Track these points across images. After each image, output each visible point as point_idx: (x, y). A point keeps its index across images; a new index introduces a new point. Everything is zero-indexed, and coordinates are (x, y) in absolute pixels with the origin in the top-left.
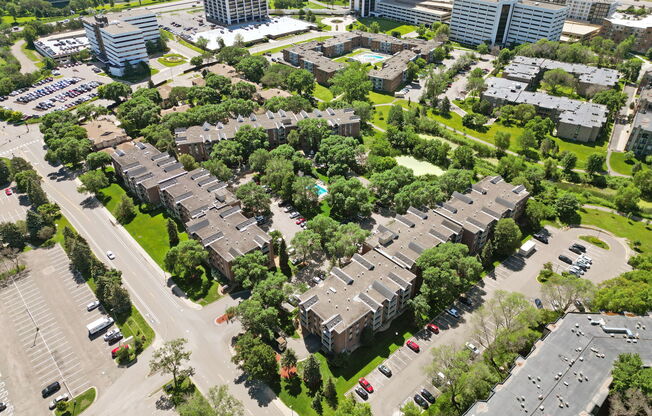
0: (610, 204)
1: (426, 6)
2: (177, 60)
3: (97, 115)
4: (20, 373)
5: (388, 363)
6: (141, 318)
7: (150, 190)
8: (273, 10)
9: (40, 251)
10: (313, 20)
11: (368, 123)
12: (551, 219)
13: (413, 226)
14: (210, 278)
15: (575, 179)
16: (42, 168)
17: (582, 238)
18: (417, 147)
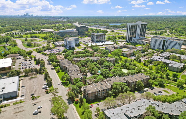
0: (175, 85)
1: (145, 40)
2: (81, 47)
3: (60, 55)
4: (28, 92)
5: (99, 103)
6: (53, 87)
7: (64, 67)
8: (107, 40)
9: (40, 75)
10: (116, 42)
11: (119, 62)
12: (156, 85)
13: (116, 79)
14: (69, 83)
15: (168, 79)
16: (46, 62)
17: (163, 90)
18: (128, 67)
